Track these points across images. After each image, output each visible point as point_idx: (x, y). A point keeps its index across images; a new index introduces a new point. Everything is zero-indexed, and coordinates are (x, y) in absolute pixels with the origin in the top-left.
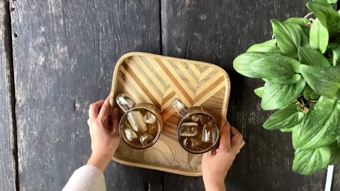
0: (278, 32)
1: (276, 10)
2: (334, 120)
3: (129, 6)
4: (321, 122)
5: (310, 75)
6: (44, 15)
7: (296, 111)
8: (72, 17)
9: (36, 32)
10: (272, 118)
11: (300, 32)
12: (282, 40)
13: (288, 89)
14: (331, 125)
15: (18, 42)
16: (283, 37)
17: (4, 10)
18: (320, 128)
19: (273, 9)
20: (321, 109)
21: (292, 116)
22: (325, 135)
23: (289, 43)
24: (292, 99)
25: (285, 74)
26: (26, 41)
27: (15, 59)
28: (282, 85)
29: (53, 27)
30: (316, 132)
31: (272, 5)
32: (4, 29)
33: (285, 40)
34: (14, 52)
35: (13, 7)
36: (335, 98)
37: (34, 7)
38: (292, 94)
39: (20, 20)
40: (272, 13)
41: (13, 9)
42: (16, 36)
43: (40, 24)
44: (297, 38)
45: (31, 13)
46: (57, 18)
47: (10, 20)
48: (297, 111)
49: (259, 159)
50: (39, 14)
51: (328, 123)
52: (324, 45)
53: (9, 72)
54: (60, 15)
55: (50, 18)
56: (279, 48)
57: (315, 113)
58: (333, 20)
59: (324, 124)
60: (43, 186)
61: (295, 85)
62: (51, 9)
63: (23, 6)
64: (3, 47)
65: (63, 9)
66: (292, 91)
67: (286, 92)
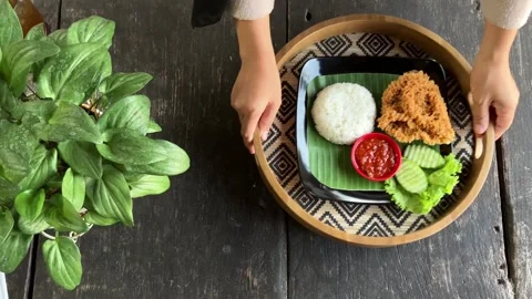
0: (125, 203)
1: (123, 257)
2: (60, 78)
3: (333, 268)
4: (77, 76)
5: (90, 130)
6: (457, 258)
7: (108, 95)
8: (416, 254)
9: (467, 233)
10: (141, 86)
11: (96, 201)
12: (122, 191)
13: (118, 122)
14: (64, 71)
15: (493, 218)
16: (120, 196)
17: (515, 266)
18: (78, 68)
19: (127, 259)
20: (76, 94)
21: (114, 87)
22: (72, 59)
23: (113, 186)
24: (111, 110)
25: (121, 141)
26: (482, 221)
27: (497, 195)
28: (125, 127)
29: (443, 240)
30: (84, 63)
31: (127, 265)
32: (515, 238)
33: (117, 191)
34: (499, 205)
35: (502, 271)
36: (57, 104)
37: (472, 269)
38: (111, 116)
39: (491, 251)
40: (129, 254)
41: (501, 267)
42: (497, 229)
43: (463, 245)
44: (101, 193)
45: (476, 261)
46: (437, 253)
47: (506, 251)
48: (106, 94)
49: (156, 51)
50: (464, 260)
51: (68, 73)
52: (68, 181)
53: (506, 177)
54: (434, 256)
55: (448, 253)
56: (127, 181)
57: (85, 87)
58: (54, 213)
59: (73, 72)
60: (453, 20)
61: (108, 126)
62: (446, 266)
63: (488, 271)
64: (514, 211)
65: (430, 266)
66: (112, 120)
67: (120, 118)
